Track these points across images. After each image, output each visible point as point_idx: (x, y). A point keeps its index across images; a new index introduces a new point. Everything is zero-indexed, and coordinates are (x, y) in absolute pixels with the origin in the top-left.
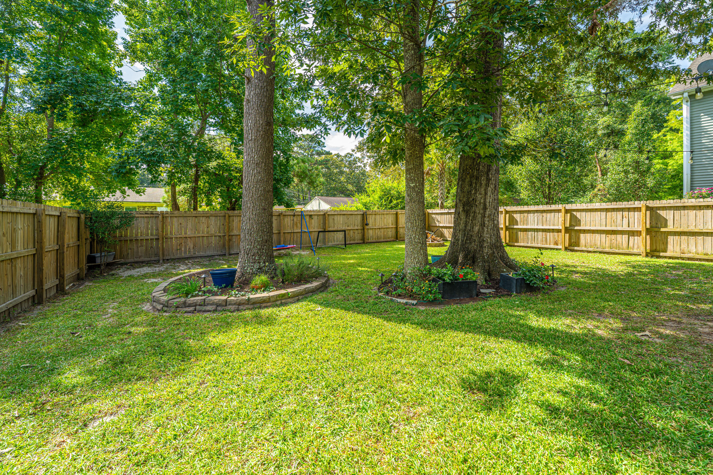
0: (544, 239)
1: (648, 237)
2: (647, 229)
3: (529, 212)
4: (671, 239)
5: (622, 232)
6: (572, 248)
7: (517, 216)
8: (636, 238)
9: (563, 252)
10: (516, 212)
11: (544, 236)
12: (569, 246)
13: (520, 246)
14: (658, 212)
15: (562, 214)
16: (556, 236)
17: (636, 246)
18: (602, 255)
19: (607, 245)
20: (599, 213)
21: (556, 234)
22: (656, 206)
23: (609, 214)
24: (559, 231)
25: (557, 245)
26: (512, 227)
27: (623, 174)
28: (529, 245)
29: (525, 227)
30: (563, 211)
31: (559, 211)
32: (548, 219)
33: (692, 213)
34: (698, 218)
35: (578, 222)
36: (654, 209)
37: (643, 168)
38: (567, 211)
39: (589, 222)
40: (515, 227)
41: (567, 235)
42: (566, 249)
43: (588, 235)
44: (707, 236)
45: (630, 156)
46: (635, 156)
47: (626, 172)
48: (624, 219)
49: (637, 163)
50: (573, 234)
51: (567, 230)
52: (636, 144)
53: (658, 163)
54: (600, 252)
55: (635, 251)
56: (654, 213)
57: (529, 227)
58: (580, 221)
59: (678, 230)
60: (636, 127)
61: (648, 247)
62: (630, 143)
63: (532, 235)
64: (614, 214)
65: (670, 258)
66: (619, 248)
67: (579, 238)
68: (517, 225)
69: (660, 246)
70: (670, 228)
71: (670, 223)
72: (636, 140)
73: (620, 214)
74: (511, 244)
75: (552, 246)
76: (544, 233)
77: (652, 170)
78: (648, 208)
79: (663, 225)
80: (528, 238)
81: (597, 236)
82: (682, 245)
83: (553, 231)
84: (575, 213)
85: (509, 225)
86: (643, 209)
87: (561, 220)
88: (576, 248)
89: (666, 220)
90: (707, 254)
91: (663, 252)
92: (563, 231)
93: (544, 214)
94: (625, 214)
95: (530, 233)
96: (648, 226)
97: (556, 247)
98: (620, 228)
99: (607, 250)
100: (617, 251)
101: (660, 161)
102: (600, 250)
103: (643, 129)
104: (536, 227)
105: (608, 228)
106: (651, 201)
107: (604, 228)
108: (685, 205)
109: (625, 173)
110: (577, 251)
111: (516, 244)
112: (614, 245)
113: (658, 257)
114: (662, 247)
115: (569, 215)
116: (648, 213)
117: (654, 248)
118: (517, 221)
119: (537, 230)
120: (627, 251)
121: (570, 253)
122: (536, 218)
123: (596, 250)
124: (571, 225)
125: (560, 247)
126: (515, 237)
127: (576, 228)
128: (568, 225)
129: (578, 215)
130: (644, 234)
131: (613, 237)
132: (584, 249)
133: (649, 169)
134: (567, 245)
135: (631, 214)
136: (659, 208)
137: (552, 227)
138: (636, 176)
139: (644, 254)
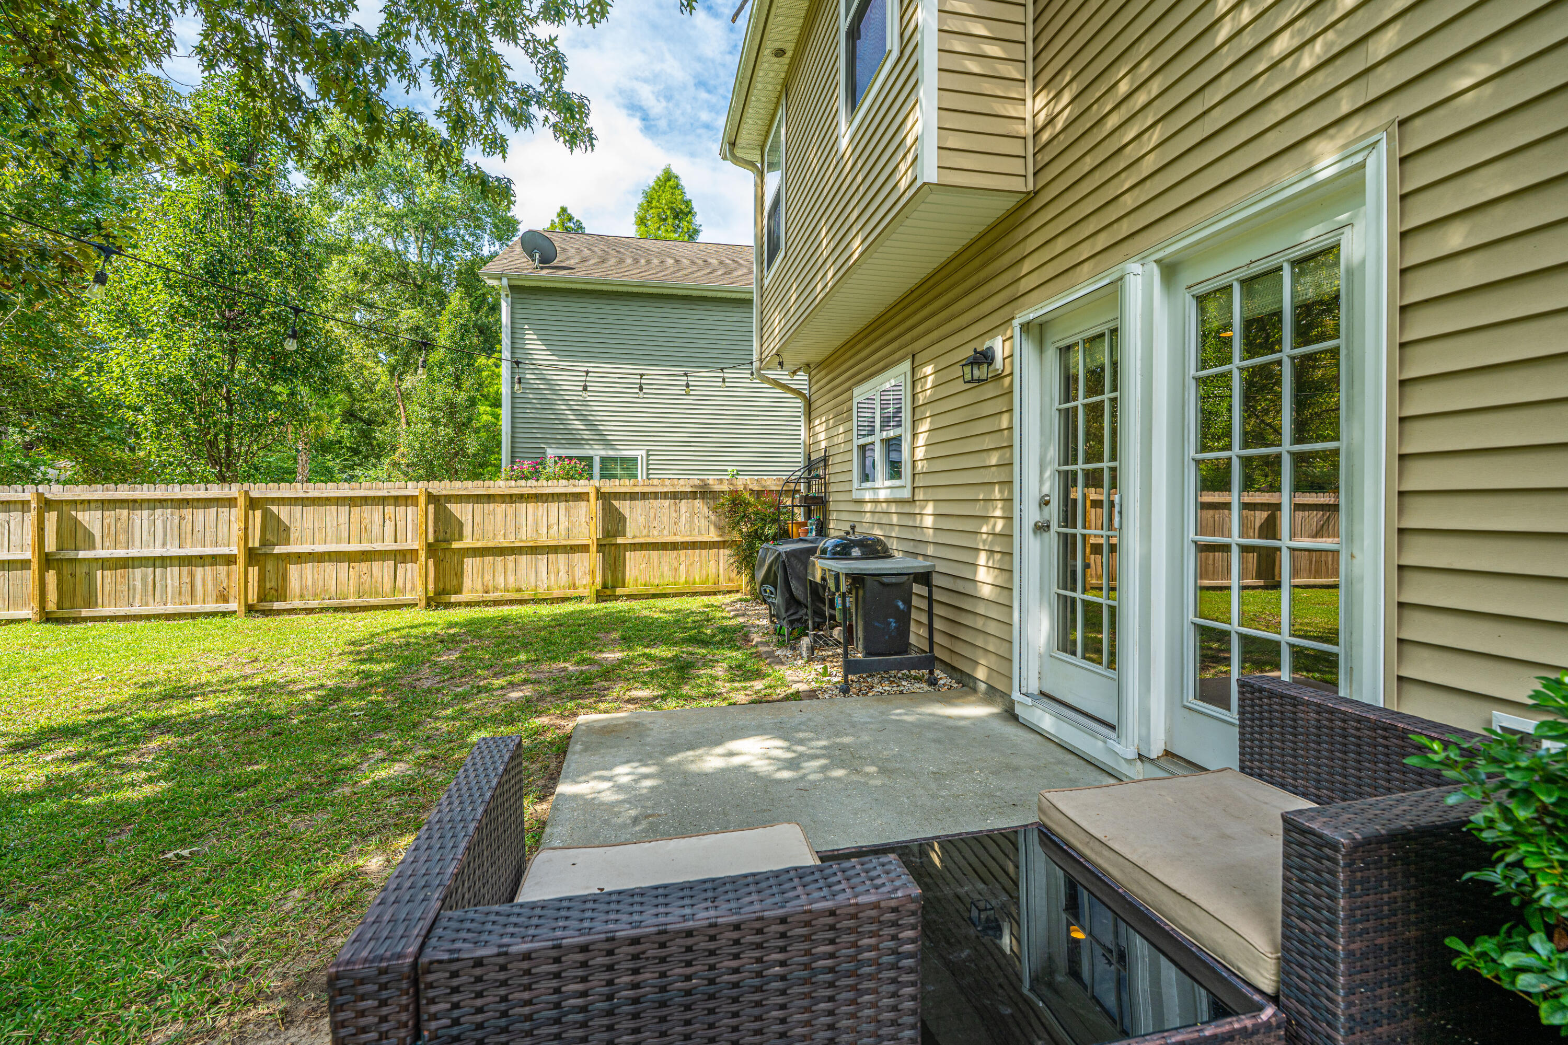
0: (185, 588)
1: (431, 563)
2: (429, 545)
3: (133, 504)
4: (468, 562)
5: (382, 555)
6: (266, 606)
7: (90, 519)
8: (409, 565)
9: (241, 621)
10: (87, 504)
11: (185, 579)
12: (260, 600)
13: (103, 619)
14: (448, 506)
15: (237, 513)
16: (223, 577)
17: (409, 587)
18: (339, 615)
19: (351, 590)
20: (334, 508)
21: (222, 569)
22: (444, 493)
23: (356, 510)
24: (230, 560)
25: (226, 600)
26: (71, 555)
27: (429, 424)
28: (136, 610)
29: (121, 553)
30: (241, 501)
31: (231, 502)
32: (199, 527)
33: (500, 508)
34: (508, 519)
35: (282, 532)
36: (442, 501)
37: (462, 417)
38: (253, 504)
39: (309, 533)
40: (82, 554)
41: (254, 572)
42: (250, 610)
43: (308, 568)
44: (521, 554)
45: (440, 391)
46: (450, 392)
47: (436, 422)
48: (387, 522)
49: (452, 408)
50: (270, 566)
51: (252, 556)
52: (450, 368)
53: (486, 413)
54: (336, 609)
55: (408, 597)
56: (442, 508)
57: (134, 552)
58: (287, 529)
59: (479, 544)
60: (451, 337)
61: (431, 586)
62: (442, 365)
63: (144, 577)
64: (366, 509)
65: (468, 604)
66: (377, 594)
67: (285, 577)
68: (92, 547)
69: (452, 583)
70: (468, 542)
71: (467, 530)
72: (453, 361)
73: (377, 510)
74: (65, 613)
75: (211, 607)
76: (185, 570)
77: (474, 424)
78: (431, 498)
79: (456, 536)
80: (131, 589)
81: (330, 567)
82: (486, 574)
83: (214, 560)
84: (274, 509)
85: (60, 548)
86: (422, 500)
87: (237, 527)
88: (277, 605)
89: (461, 525)
90: (519, 590)
91: (456, 593)
92: (241, 560)
93: (187, 513)
94: (390, 510)
95: (138, 572)
96: (431, 539)
97: (222, 607)
98: (378, 546)
99: (352, 601)
100: (372, 601)
101: (488, 409)
102: (334, 602)
103: (462, 343)
104: (158, 552)
105: (355, 547)
106: (437, 483)
107: (344, 547)
108: (491, 492)
109: (434, 423)
110: (279, 612)
111: (85, 613)
112: (367, 587)
113: (448, 605)
114: (455, 582)
115: (258, 513)
116: (431, 507)
117: (441, 586)
118: (90, 536)
119: (164, 561)
120: (390, 600)
121: (261, 621)
122: (159, 524)
123: (326, 603)
124: (264, 543)
125: (233, 606)
126: (81, 589)
127: (277, 550)
128: (255, 542)
129: (283, 513)
130: (422, 557)
131: (364, 566)
132: (297, 604)
133: (470, 420)
134: (253, 599)
135: (401, 509)
136: (449, 498)
137: (210, 551)
138: (449, 430)
139: (423, 602)
